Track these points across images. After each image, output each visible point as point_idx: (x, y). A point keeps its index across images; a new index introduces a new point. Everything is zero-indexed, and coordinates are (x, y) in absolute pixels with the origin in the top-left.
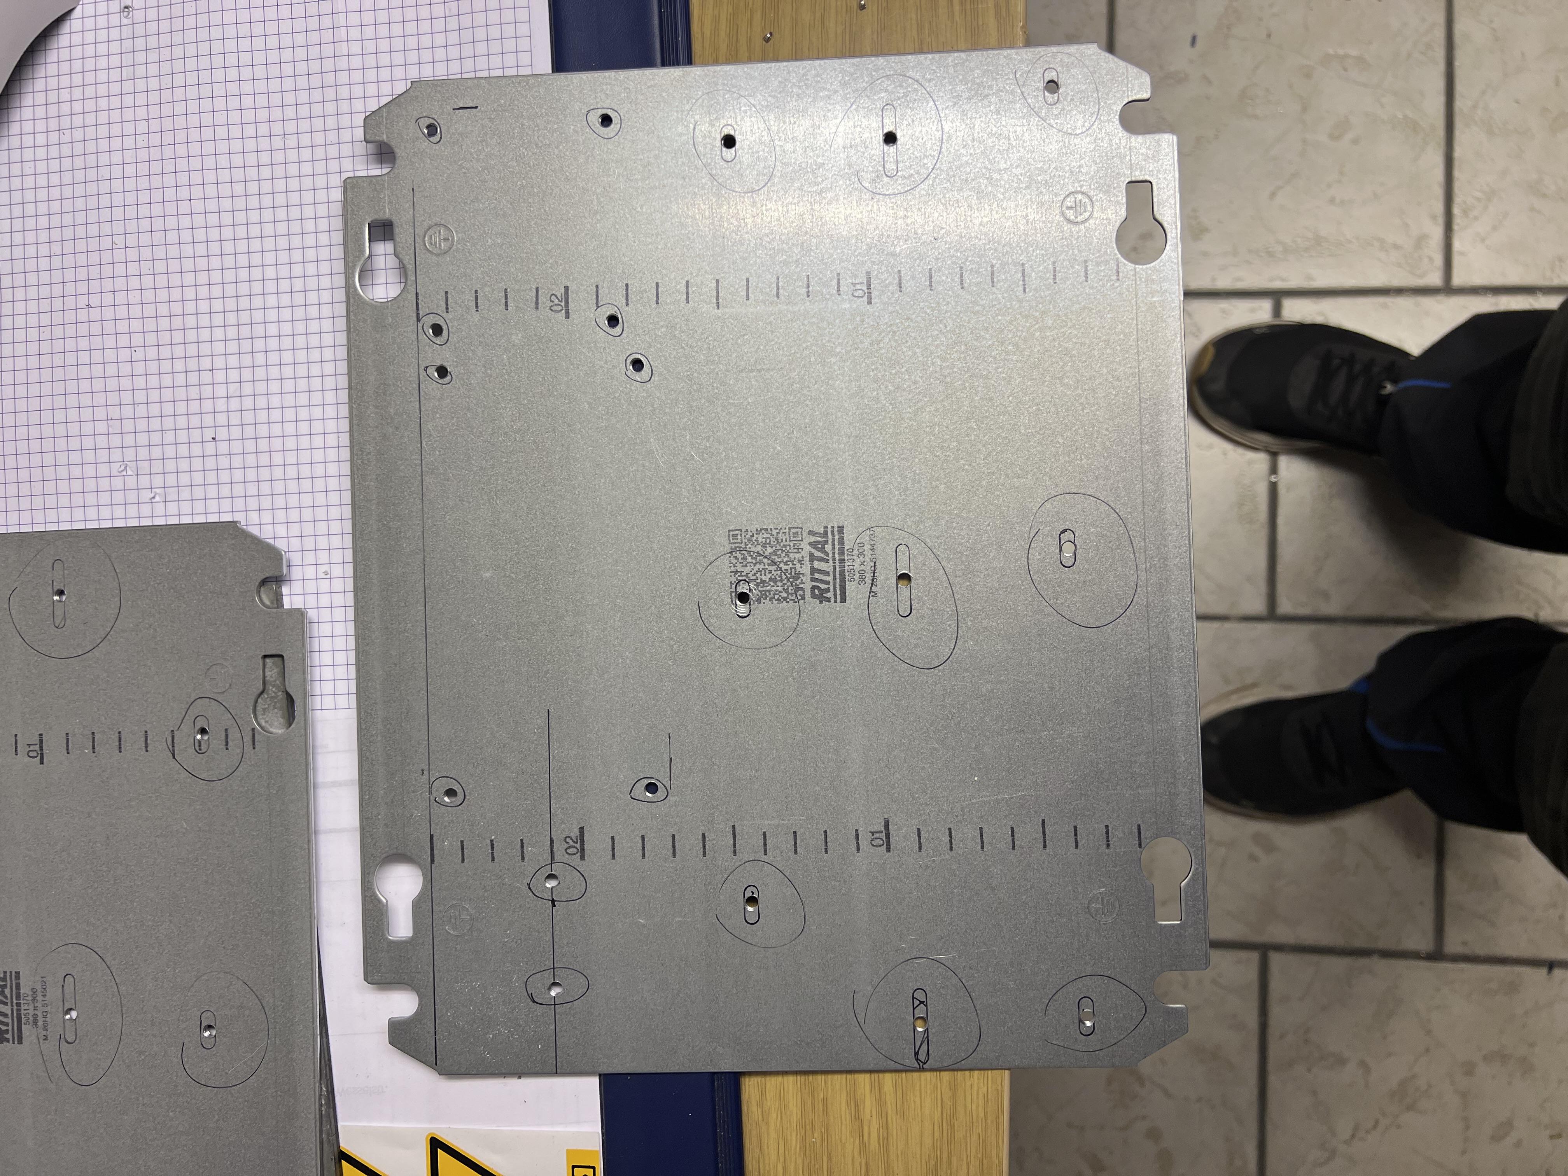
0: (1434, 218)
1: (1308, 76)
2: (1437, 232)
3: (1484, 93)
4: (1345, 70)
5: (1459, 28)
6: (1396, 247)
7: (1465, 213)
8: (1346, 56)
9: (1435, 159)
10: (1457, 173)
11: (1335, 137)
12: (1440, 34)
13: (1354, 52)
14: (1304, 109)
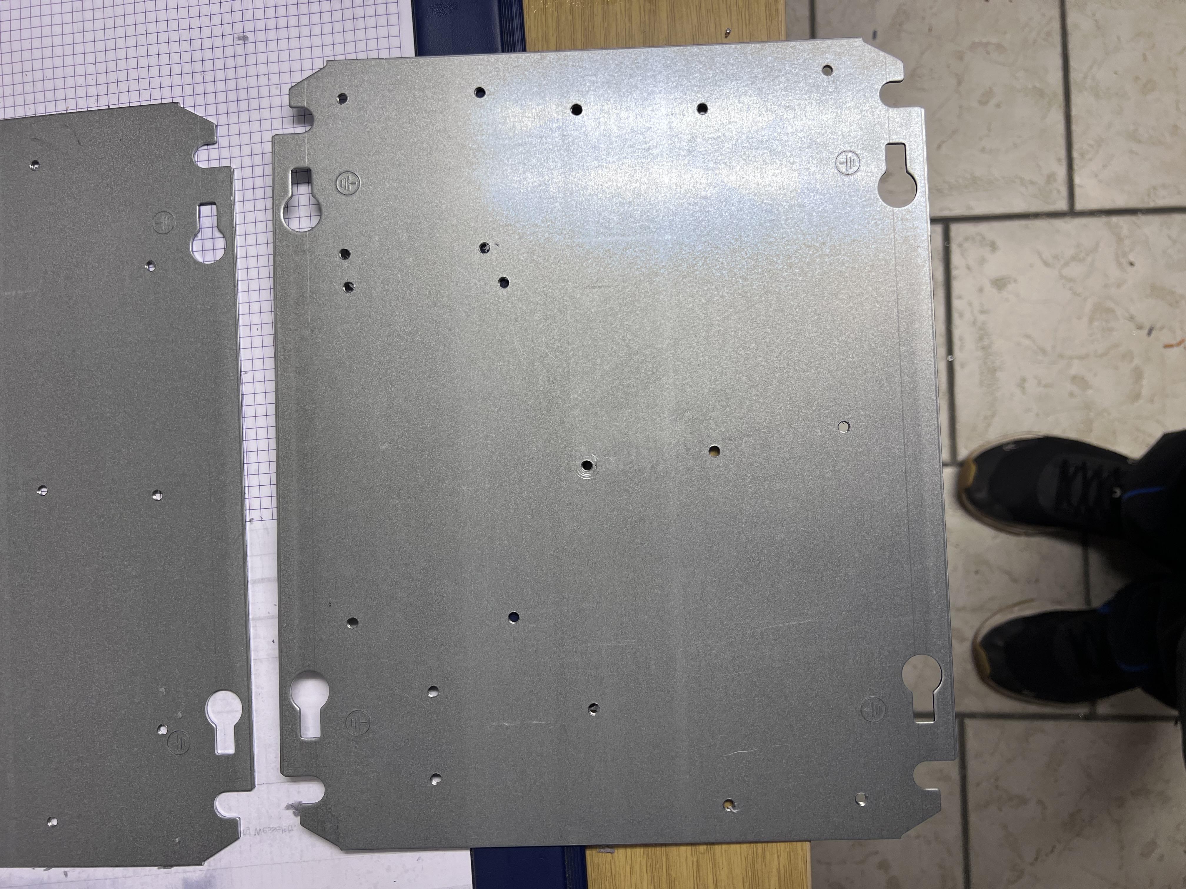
0: (1059, 160)
1: (961, 58)
2: (1062, 172)
3: (1091, 67)
4: (988, 53)
5: (1070, 20)
6: (1032, 182)
7: (1082, 155)
8: (988, 43)
9: (1057, 117)
10: (1074, 127)
11: (983, 103)
12: (1056, 25)
13: (994, 40)
14: (959, 83)
